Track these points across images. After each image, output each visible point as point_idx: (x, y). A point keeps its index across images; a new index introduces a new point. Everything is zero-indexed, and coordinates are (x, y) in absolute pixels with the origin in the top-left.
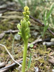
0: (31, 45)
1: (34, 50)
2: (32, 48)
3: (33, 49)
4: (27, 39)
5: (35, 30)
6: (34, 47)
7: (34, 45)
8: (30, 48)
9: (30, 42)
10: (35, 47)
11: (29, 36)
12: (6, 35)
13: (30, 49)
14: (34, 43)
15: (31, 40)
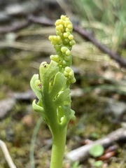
0: (95, 148)
1: (105, 165)
2: (97, 159)
3: (99, 163)
4: (61, 128)
5: (116, 97)
6: (104, 154)
7: (106, 147)
8: (92, 157)
9: (94, 135)
10: (108, 155)
11: (67, 118)
12: (18, 108)
13: (92, 161)
14: (106, 140)
15: (101, 129)
